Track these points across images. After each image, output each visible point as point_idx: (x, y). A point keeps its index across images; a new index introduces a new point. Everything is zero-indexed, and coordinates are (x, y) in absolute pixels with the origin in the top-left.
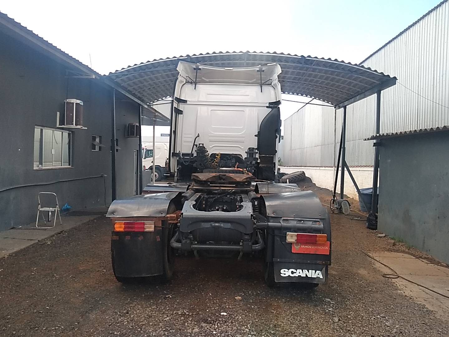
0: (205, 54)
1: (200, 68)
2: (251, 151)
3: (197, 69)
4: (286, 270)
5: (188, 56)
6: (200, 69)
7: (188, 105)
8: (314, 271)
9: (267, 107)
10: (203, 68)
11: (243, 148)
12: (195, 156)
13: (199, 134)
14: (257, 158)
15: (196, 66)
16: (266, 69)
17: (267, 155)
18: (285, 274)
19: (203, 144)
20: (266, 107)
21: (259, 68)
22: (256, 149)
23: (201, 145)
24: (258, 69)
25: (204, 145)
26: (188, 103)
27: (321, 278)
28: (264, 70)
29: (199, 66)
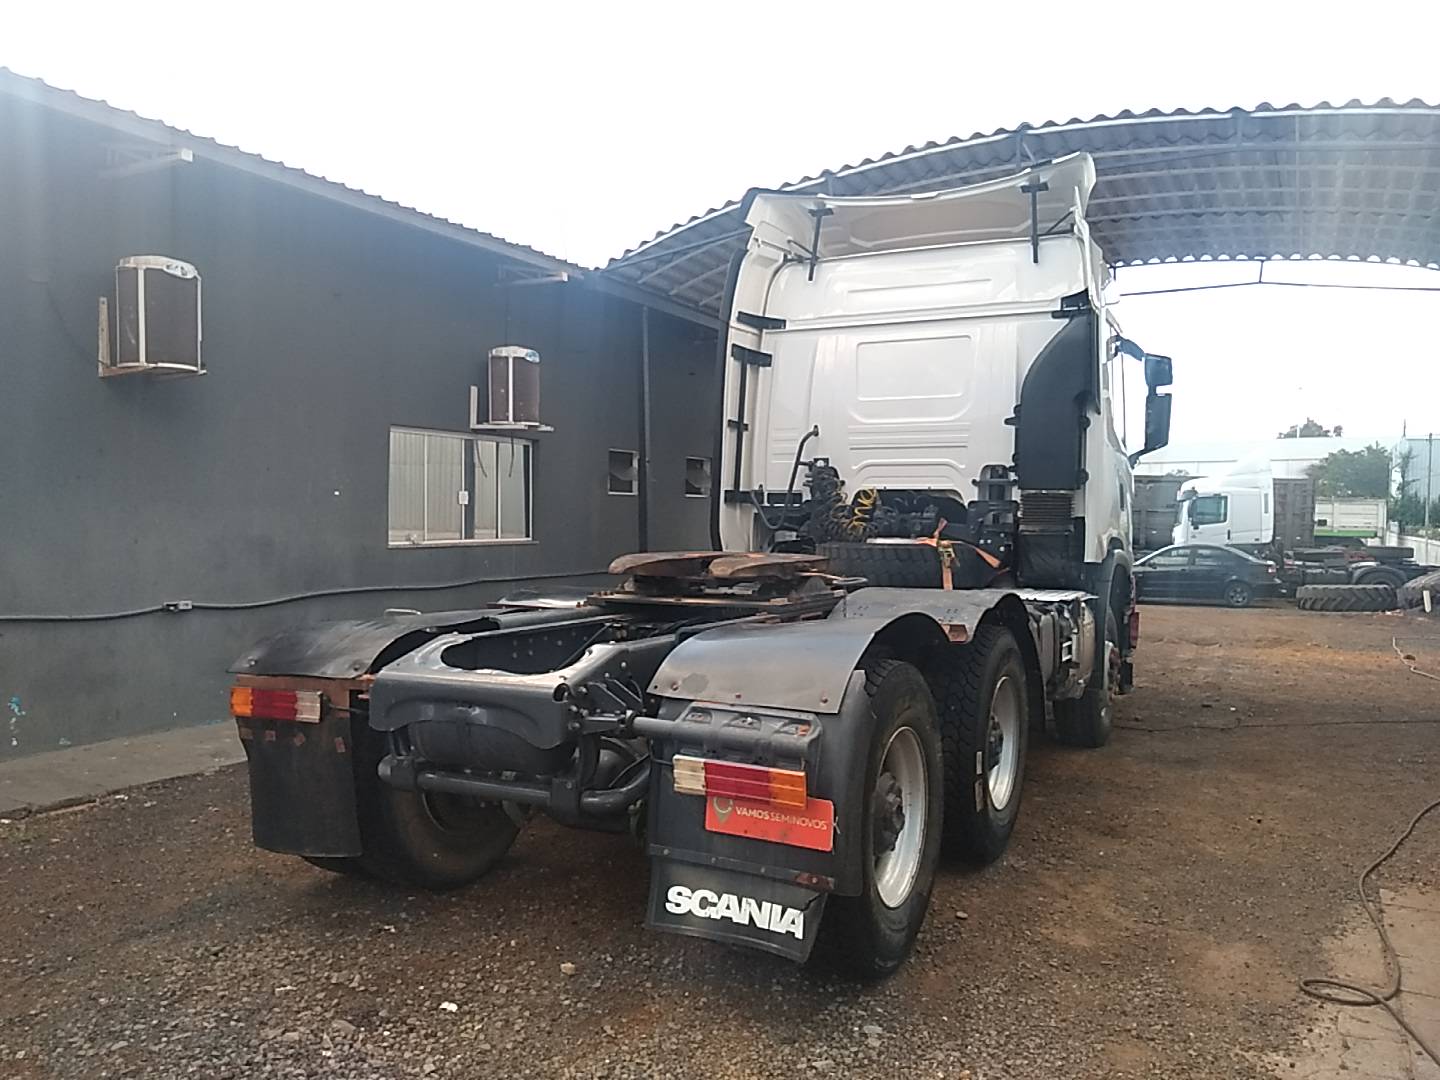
0: (880, 157)
1: (828, 206)
2: (993, 480)
3: (821, 213)
4: (686, 891)
5: (826, 173)
6: (830, 211)
7: (789, 335)
8: (778, 908)
9: (1055, 315)
10: (840, 207)
11: (963, 467)
12: (807, 501)
13: (816, 427)
14: (1016, 502)
15: (815, 204)
16: (1051, 179)
17: (1044, 492)
18: (678, 905)
19: (826, 460)
20: (1050, 315)
21: (1026, 178)
22: (1011, 469)
23: (820, 464)
24: (1027, 184)
25: (830, 461)
26: (788, 328)
27: (797, 939)
28: (1045, 184)
29: (826, 202)
